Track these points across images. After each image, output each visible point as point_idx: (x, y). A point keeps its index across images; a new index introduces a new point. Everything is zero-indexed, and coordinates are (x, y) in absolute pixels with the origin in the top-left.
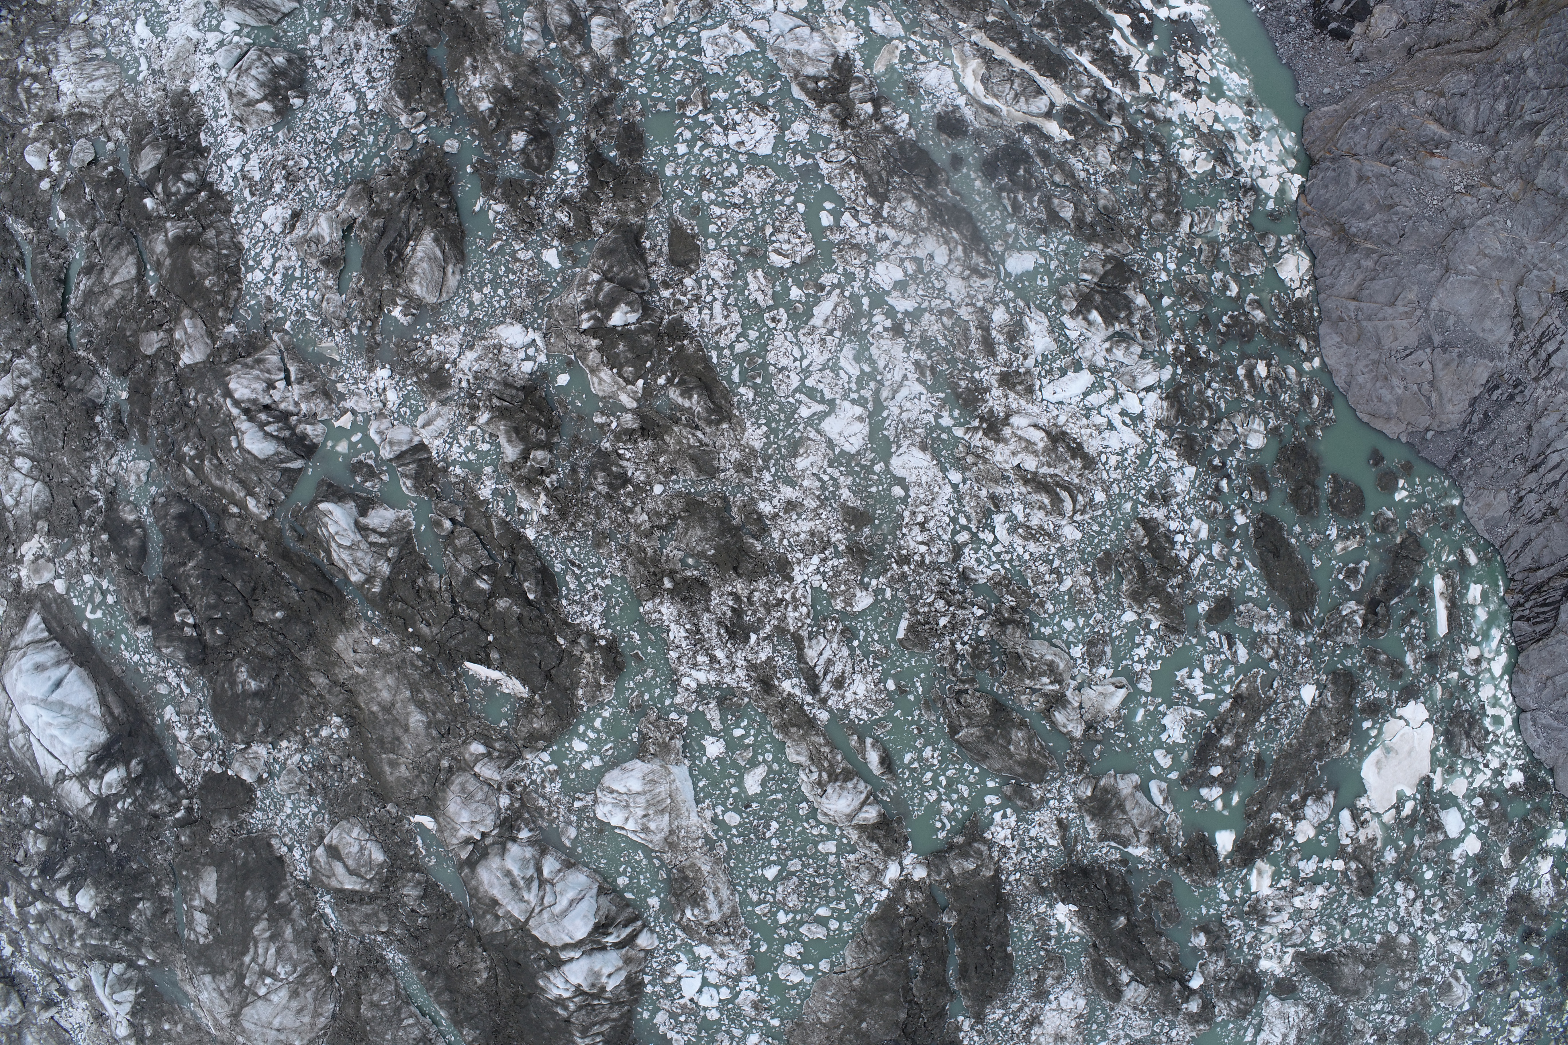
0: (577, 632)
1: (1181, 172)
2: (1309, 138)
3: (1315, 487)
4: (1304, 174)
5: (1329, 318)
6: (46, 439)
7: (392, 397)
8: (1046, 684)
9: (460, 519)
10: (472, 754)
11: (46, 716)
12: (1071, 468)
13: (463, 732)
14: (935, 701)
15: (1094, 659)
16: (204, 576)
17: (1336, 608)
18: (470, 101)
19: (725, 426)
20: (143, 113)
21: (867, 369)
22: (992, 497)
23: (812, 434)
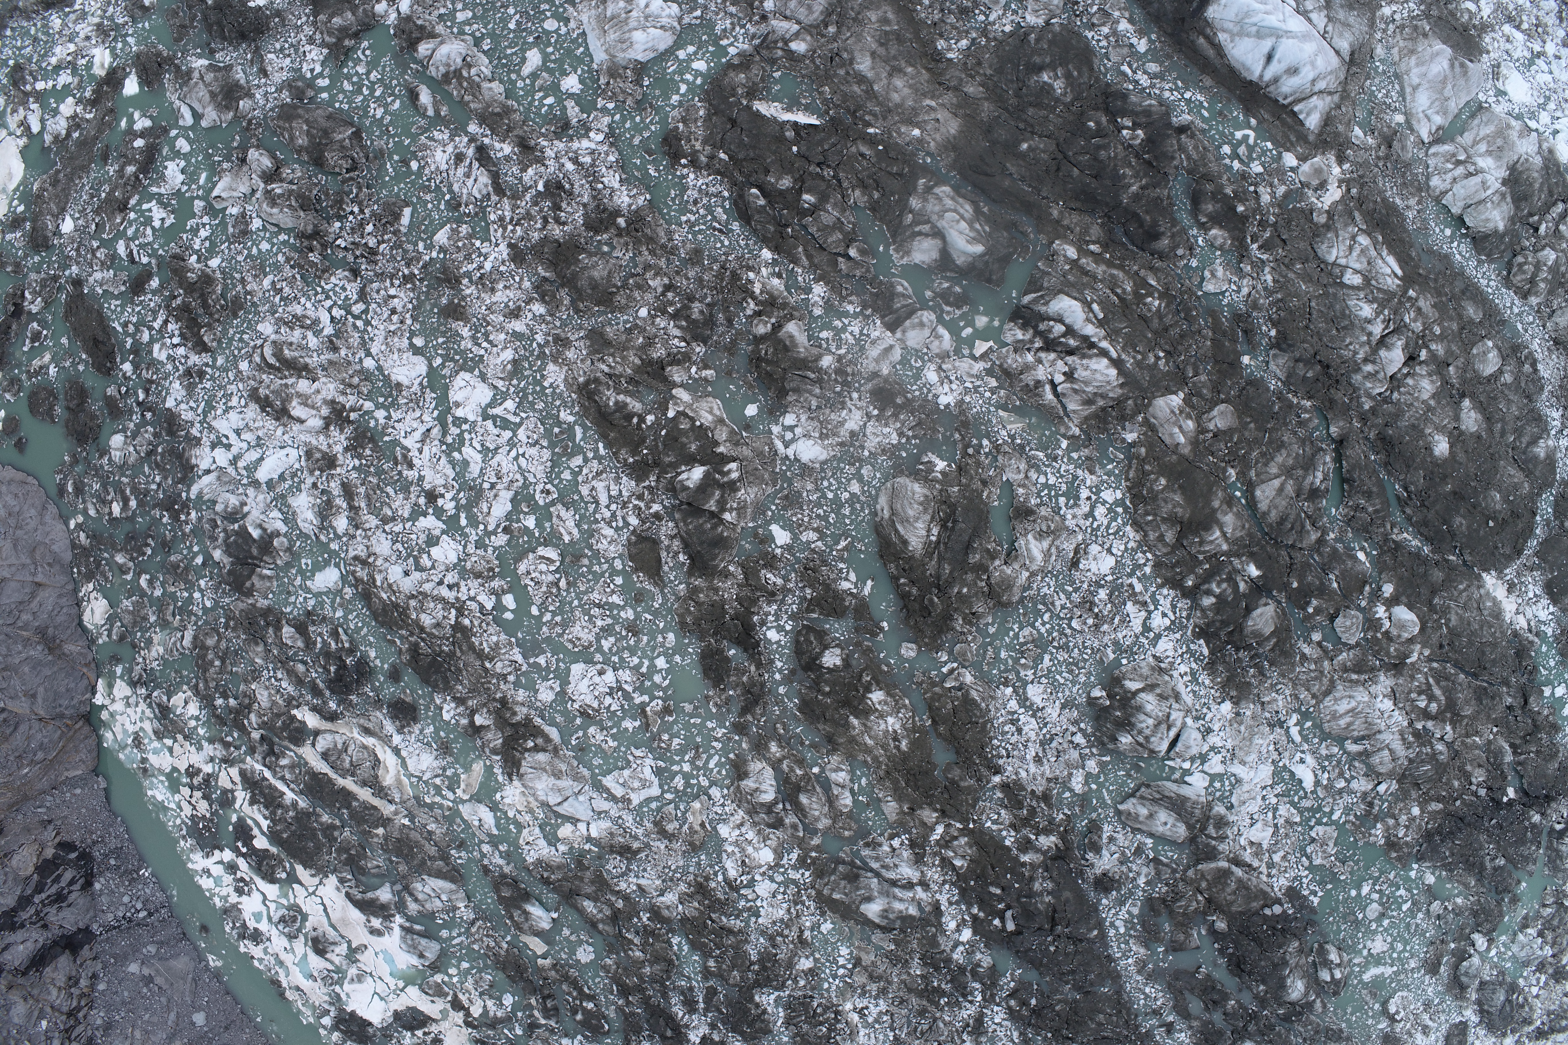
0: (711, 167)
1: (196, 690)
2: (92, 741)
3: (68, 408)
4: (93, 705)
5: (62, 566)
6: (1331, 307)
7: (931, 375)
8: (278, 189)
9: (840, 259)
10: (804, 40)
11: (1273, 21)
12: (268, 387)
13: (818, 61)
14: (376, 158)
15: (243, 219)
16: (1117, 179)
17: (47, 304)
18: (897, 702)
19: (581, 380)
20: (1284, 676)
21: (456, 455)
22: (335, 349)
23: (500, 384)
